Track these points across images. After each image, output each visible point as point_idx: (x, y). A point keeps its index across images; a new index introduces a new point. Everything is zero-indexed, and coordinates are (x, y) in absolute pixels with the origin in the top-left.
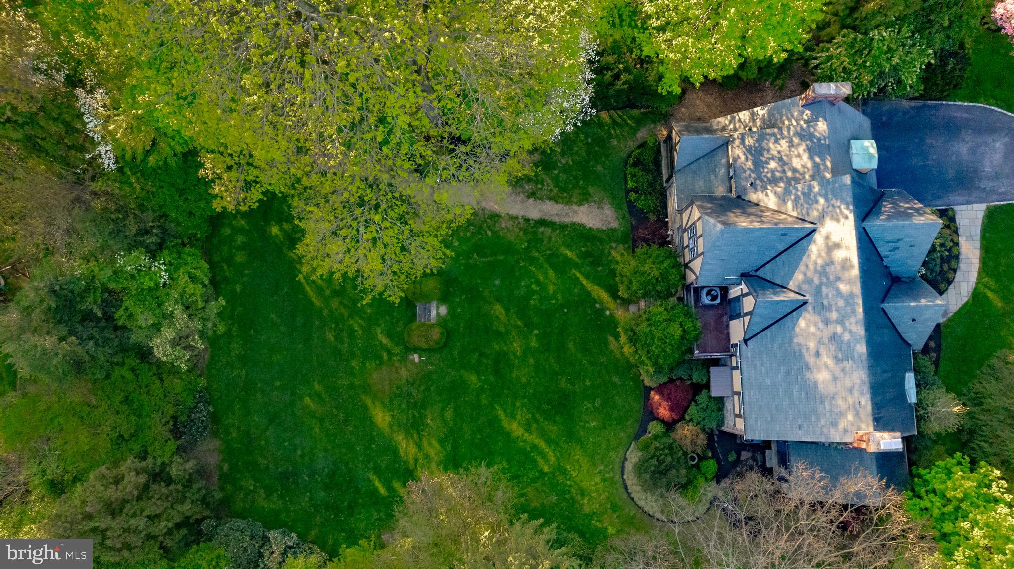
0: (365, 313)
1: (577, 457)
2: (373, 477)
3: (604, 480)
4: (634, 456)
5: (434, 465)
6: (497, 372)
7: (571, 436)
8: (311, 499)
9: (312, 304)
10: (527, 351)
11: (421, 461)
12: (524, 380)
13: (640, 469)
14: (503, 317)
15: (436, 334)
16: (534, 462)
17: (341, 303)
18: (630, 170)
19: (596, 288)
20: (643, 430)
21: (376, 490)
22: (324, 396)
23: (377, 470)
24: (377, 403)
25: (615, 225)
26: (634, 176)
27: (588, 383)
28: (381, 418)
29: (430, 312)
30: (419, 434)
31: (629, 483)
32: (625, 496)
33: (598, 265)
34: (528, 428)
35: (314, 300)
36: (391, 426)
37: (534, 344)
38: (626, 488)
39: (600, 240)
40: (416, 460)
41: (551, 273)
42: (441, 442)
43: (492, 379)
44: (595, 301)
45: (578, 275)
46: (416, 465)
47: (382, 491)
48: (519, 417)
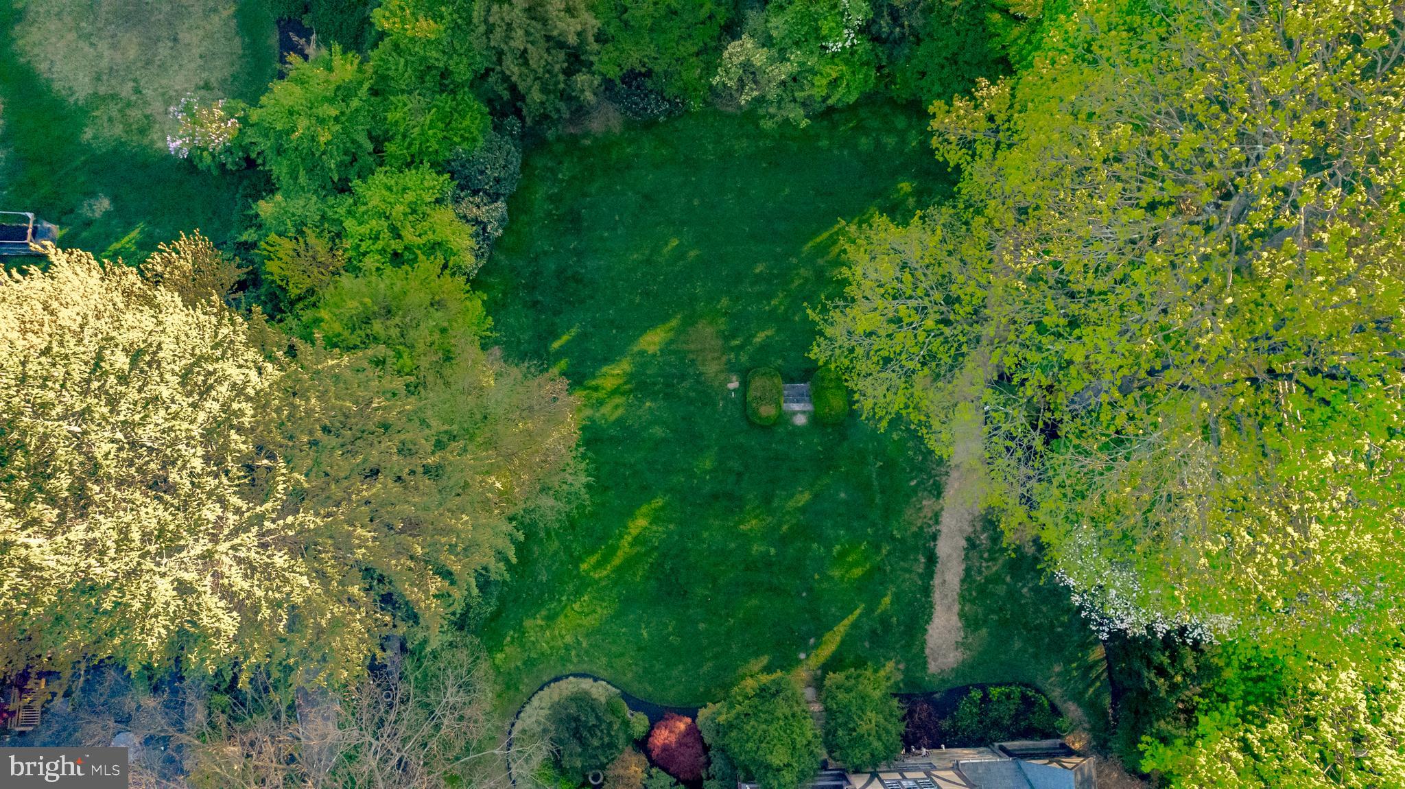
0: (794, 314)
1: (599, 610)
2: (574, 331)
3: (567, 648)
4: (600, 691)
5: (588, 412)
6: (715, 497)
7: (627, 602)
8: (545, 253)
9: (805, 242)
10: (746, 539)
11: (595, 395)
12: (705, 535)
13: (581, 699)
14: (791, 504)
15: (767, 411)
16: (591, 552)
17: (806, 280)
18: (1017, 691)
19: (838, 639)
20: (636, 705)
21: (556, 337)
22: (681, 263)
23: (583, 337)
24: (671, 335)
25: (933, 667)
26: (1008, 696)
27: (702, 626)
28: (653, 340)
29: (798, 402)
30: (631, 391)
31: (563, 683)
32: (545, 679)
33: (872, 642)
34: (636, 541)
35: (810, 244)
36: (642, 353)
37: (756, 548)
38: (557, 679)
39: (908, 646)
40: (596, 389)
41: (857, 572)
42: (619, 422)
43: (707, 489)
44: (819, 637)
45: (857, 612)
46: (589, 388)
47: (556, 345)
48: (654, 528)
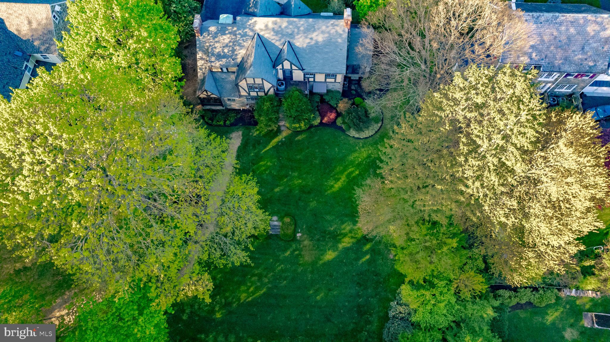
0: (272, 262)
1: (352, 158)
2: (361, 262)
3: (363, 147)
4: (353, 133)
5: (355, 227)
6: (309, 193)
7: (342, 159)
9: (264, 293)
10: (299, 177)
11: (353, 235)
12: (314, 180)
13: (359, 129)
14: (281, 188)
15: (287, 220)
16: (354, 177)
17: (266, 277)
18: (214, 123)
19: (271, 144)
20: (340, 128)
21: (367, 260)
22: (316, 288)
23: (358, 259)
24: (322, 257)
25: (240, 133)
26: (218, 121)
27: (317, 151)
28: (330, 255)
29: (275, 226)
30: (338, 235)
31: (365, 136)
32: (371, 138)
33: (260, 141)
34: (338, 180)
35: (262, 292)
36: (334, 251)
37: (296, 174)
38: (366, 138)
39: (248, 139)
40: (352, 237)
41: (262, 163)
42: (343, 223)
43: (312, 195)
44: (277, 145)
45: (264, 151)
46: (355, 238)
47: (368, 257)
48: (332, 184)
